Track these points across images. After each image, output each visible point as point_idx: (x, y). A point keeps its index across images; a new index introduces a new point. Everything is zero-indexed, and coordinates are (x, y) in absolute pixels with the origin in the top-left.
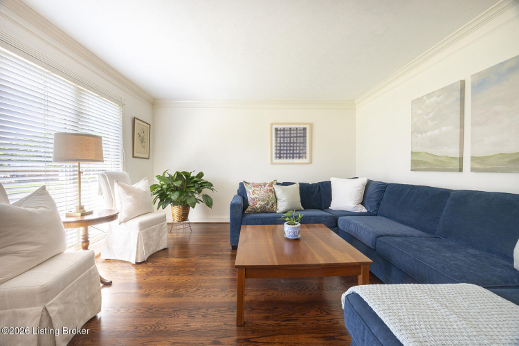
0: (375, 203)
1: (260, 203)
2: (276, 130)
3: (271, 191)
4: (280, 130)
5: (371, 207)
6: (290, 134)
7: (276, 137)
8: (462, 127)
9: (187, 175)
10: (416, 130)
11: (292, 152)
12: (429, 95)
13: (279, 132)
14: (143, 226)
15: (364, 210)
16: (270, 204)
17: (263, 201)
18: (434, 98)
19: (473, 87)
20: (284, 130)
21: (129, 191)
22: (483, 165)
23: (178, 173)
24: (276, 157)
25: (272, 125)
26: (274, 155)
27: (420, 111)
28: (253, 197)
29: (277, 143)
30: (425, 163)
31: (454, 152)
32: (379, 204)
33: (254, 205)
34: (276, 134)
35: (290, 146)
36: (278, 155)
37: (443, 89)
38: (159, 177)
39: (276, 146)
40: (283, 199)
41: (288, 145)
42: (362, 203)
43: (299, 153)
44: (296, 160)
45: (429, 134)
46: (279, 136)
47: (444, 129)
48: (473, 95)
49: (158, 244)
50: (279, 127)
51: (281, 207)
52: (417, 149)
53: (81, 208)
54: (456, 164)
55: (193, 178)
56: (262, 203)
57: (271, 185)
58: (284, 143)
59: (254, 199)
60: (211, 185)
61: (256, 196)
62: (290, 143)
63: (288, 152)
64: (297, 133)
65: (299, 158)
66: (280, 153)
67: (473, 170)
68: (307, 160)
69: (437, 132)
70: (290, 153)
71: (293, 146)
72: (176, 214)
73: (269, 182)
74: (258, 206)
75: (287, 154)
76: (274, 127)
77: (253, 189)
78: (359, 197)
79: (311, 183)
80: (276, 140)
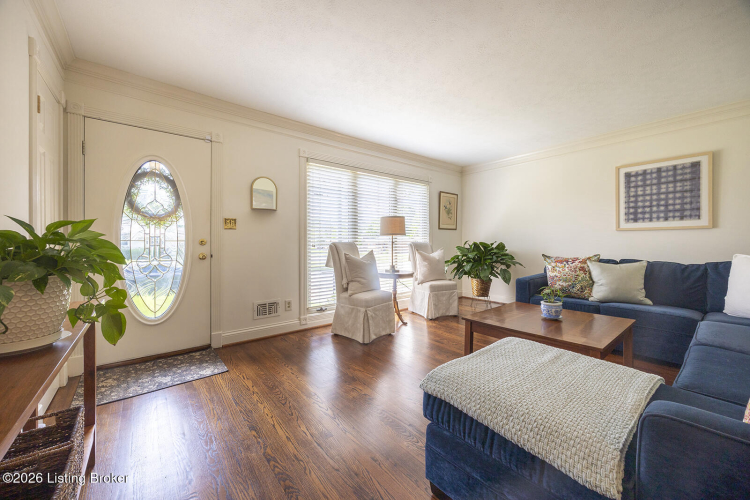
1: (560, 283)
2: (628, 175)
3: (582, 269)
4: (637, 175)
6: (659, 177)
7: (628, 187)
9: (485, 246)
11: (662, 208)
13: (633, 179)
14: (433, 289)
16: (578, 286)
17: (565, 281)
20: (645, 173)
21: (425, 258)
23: (475, 244)
24: (627, 220)
25: (618, 169)
26: (623, 217)
28: (552, 274)
29: (628, 196)
34: (628, 182)
35: (659, 200)
36: (632, 216)
38: (459, 248)
39: (627, 202)
40: (601, 282)
41: (655, 197)
43: (682, 210)
44: (674, 223)
46: (632, 185)
49: (448, 309)
50: (633, 170)
53: (393, 267)
55: (492, 249)
56: (564, 284)
57: (584, 262)
58: (644, 195)
59: (553, 278)
60: (513, 258)
61: (556, 274)
62: (659, 194)
63: (655, 209)
64: (675, 175)
66: (635, 213)
68: (702, 222)
70: (659, 212)
71: (666, 199)
72: (475, 288)
73: (582, 256)
74: (558, 286)
75: (651, 212)
76: (623, 172)
77: (553, 264)
79: (686, 262)
80: (628, 192)
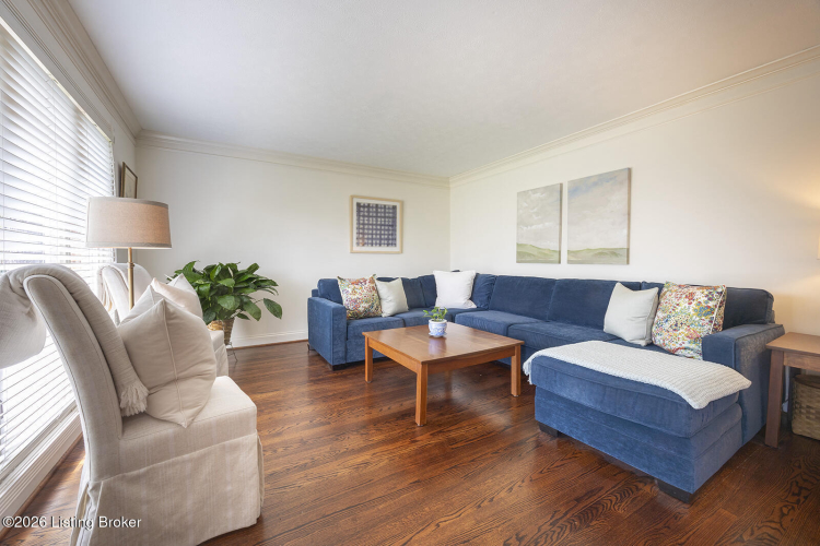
0: (485, 298)
1: (363, 305)
2: (359, 205)
3: (373, 288)
4: (364, 206)
5: (481, 301)
6: (377, 212)
7: (359, 215)
8: (561, 224)
9: (235, 269)
10: (521, 223)
11: (378, 237)
12: (535, 191)
13: (362, 209)
15: (474, 306)
16: (374, 306)
17: (366, 302)
18: (538, 195)
19: (569, 192)
20: (369, 206)
22: (576, 257)
23: (222, 267)
24: (358, 244)
25: (352, 197)
26: (355, 241)
27: (525, 205)
29: (359, 224)
30: (529, 255)
31: (554, 246)
32: (489, 298)
33: (356, 308)
34: (359, 211)
35: (377, 230)
36: (361, 241)
37: (546, 188)
39: (358, 228)
40: (390, 298)
41: (374, 227)
42: (471, 299)
43: (388, 239)
44: (384, 249)
45: (534, 227)
46: (361, 214)
47: (547, 224)
48: (569, 199)
50: (363, 201)
51: (388, 309)
52: (523, 241)
54: (556, 257)
55: (243, 274)
56: (367, 305)
57: (372, 281)
58: (368, 224)
59: (353, 301)
60: (275, 284)
61: (357, 296)
62: (377, 225)
63: (374, 236)
64: (385, 213)
65: (388, 245)
66: (363, 239)
67: (569, 262)
68: (397, 249)
69: (540, 226)
70: (376, 239)
71: (381, 230)
73: (368, 278)
74: (361, 309)
75: (372, 239)
76: (356, 201)
77: (352, 286)
78: (468, 293)
79: (410, 278)
80: (358, 220)
